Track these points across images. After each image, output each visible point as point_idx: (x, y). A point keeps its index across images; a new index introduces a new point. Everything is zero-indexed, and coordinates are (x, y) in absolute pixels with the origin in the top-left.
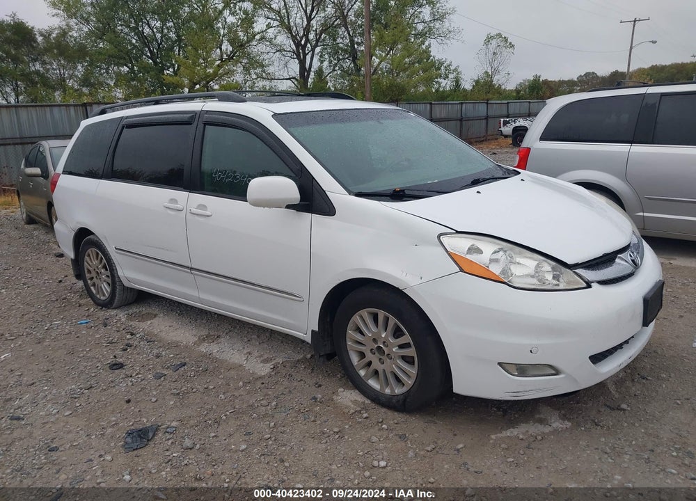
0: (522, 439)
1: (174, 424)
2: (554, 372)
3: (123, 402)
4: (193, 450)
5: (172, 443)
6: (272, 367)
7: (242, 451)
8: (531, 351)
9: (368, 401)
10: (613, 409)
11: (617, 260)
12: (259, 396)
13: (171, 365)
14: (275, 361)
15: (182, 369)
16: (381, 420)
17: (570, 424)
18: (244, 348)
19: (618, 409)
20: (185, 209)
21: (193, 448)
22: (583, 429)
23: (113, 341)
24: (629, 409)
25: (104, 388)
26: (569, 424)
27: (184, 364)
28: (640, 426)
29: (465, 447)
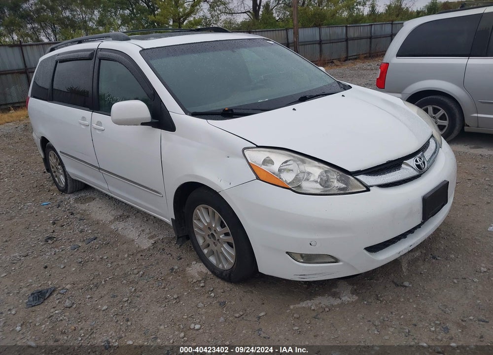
0: (314, 310)
1: (68, 287)
2: (333, 260)
3: (42, 268)
4: (71, 309)
5: (59, 302)
6: (153, 242)
7: (104, 311)
8: (310, 244)
9: (210, 273)
10: (397, 285)
11: (403, 166)
12: (134, 266)
13: (87, 239)
14: (158, 238)
15: (93, 242)
16: (212, 289)
17: (357, 298)
18: (141, 226)
19: (401, 286)
20: (90, 125)
21: (71, 306)
22: (366, 302)
23: (58, 219)
24: (410, 285)
25: (36, 256)
26: (355, 298)
27: (95, 239)
28: (414, 301)
29: (266, 314)
